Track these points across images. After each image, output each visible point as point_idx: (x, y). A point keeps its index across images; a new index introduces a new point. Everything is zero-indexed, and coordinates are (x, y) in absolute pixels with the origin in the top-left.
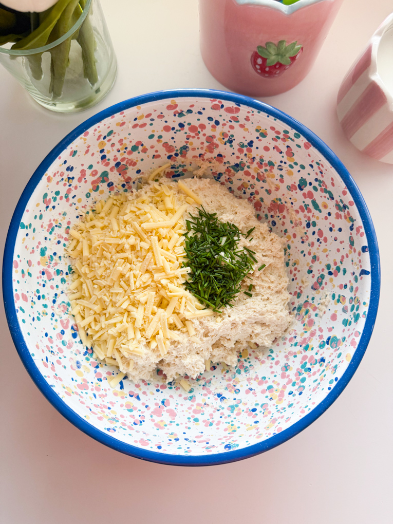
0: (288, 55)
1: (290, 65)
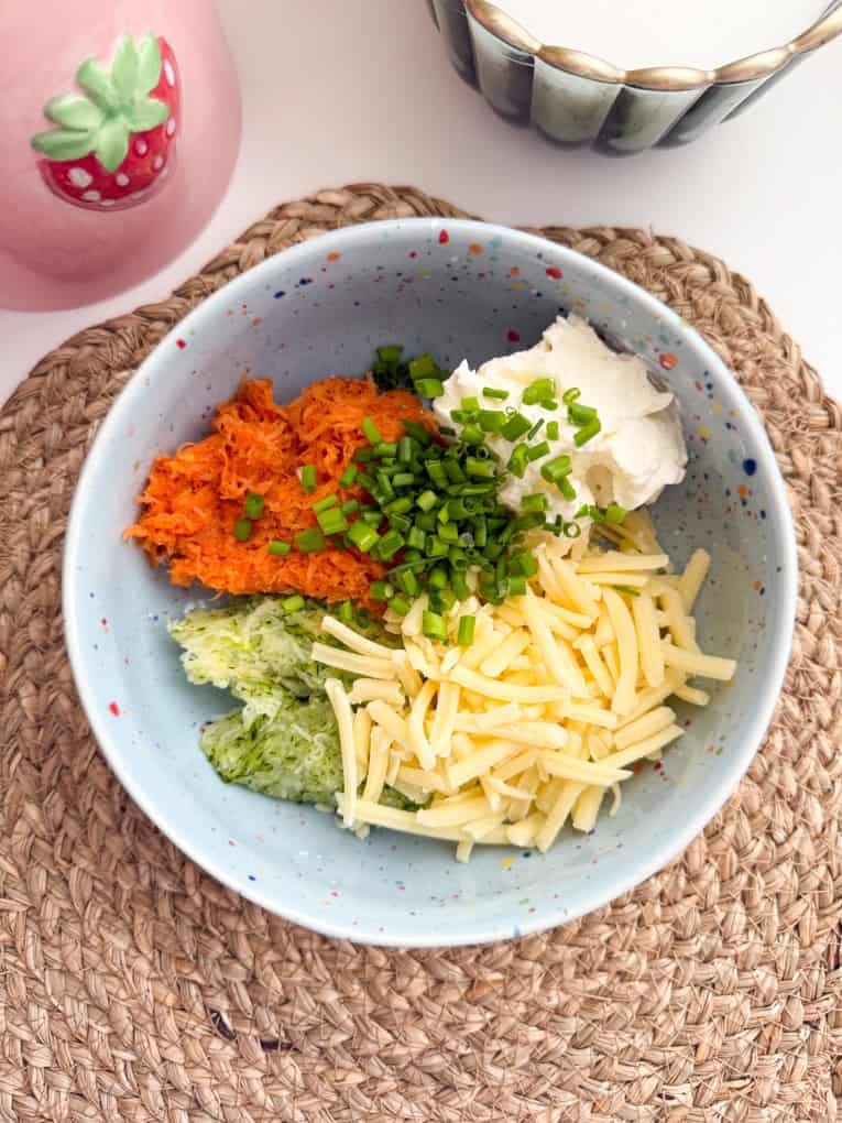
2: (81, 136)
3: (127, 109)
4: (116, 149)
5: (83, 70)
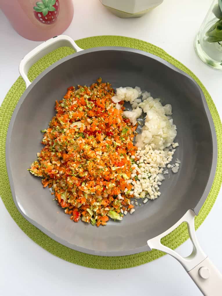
0: (51, 5)
1: (57, 10)
2: (41, 9)
3: (49, 7)
4: (46, 13)
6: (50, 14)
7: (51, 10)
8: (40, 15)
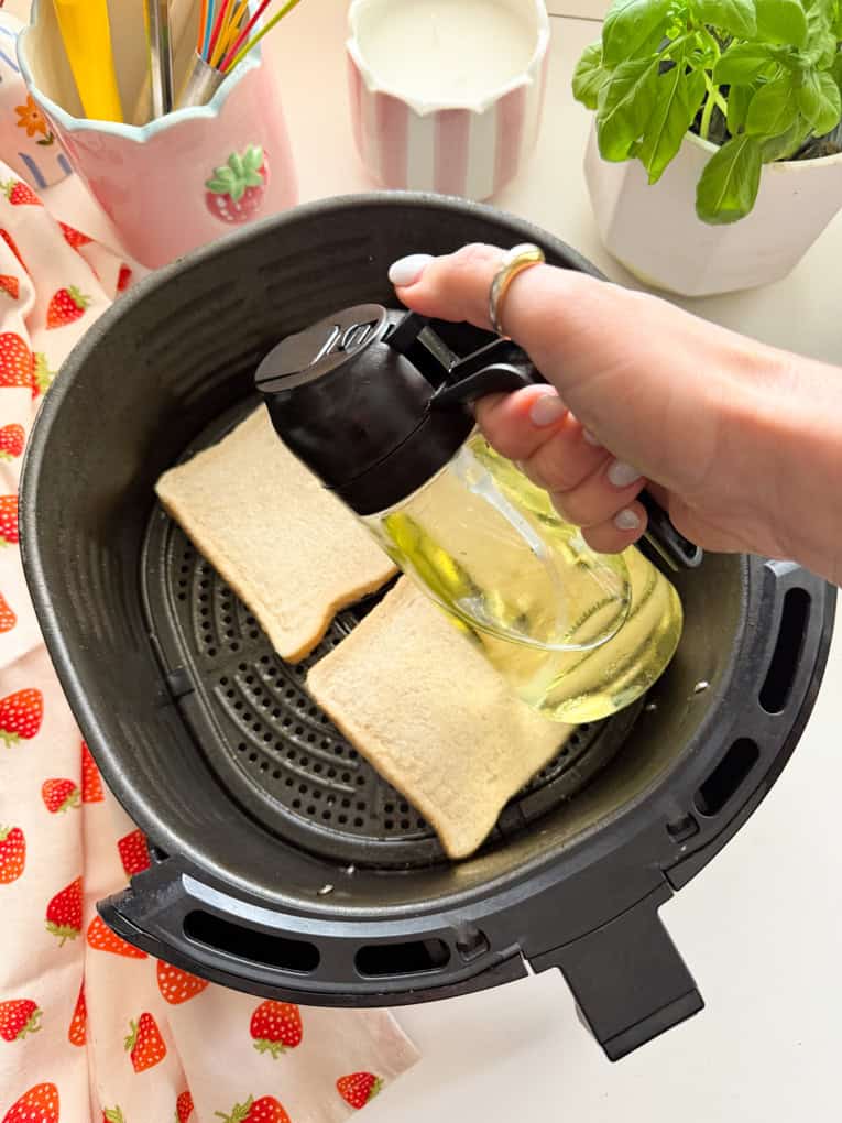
0: (253, 171)
1: (265, 183)
2: (225, 184)
3: (247, 175)
4: (238, 192)
5: (232, 157)
6: (250, 194)
7: (252, 183)
8: (221, 202)
